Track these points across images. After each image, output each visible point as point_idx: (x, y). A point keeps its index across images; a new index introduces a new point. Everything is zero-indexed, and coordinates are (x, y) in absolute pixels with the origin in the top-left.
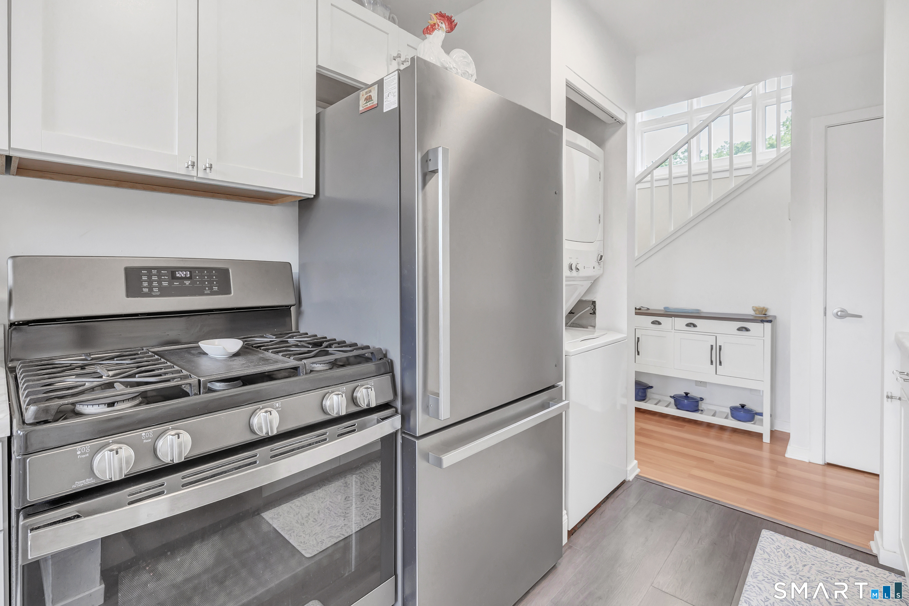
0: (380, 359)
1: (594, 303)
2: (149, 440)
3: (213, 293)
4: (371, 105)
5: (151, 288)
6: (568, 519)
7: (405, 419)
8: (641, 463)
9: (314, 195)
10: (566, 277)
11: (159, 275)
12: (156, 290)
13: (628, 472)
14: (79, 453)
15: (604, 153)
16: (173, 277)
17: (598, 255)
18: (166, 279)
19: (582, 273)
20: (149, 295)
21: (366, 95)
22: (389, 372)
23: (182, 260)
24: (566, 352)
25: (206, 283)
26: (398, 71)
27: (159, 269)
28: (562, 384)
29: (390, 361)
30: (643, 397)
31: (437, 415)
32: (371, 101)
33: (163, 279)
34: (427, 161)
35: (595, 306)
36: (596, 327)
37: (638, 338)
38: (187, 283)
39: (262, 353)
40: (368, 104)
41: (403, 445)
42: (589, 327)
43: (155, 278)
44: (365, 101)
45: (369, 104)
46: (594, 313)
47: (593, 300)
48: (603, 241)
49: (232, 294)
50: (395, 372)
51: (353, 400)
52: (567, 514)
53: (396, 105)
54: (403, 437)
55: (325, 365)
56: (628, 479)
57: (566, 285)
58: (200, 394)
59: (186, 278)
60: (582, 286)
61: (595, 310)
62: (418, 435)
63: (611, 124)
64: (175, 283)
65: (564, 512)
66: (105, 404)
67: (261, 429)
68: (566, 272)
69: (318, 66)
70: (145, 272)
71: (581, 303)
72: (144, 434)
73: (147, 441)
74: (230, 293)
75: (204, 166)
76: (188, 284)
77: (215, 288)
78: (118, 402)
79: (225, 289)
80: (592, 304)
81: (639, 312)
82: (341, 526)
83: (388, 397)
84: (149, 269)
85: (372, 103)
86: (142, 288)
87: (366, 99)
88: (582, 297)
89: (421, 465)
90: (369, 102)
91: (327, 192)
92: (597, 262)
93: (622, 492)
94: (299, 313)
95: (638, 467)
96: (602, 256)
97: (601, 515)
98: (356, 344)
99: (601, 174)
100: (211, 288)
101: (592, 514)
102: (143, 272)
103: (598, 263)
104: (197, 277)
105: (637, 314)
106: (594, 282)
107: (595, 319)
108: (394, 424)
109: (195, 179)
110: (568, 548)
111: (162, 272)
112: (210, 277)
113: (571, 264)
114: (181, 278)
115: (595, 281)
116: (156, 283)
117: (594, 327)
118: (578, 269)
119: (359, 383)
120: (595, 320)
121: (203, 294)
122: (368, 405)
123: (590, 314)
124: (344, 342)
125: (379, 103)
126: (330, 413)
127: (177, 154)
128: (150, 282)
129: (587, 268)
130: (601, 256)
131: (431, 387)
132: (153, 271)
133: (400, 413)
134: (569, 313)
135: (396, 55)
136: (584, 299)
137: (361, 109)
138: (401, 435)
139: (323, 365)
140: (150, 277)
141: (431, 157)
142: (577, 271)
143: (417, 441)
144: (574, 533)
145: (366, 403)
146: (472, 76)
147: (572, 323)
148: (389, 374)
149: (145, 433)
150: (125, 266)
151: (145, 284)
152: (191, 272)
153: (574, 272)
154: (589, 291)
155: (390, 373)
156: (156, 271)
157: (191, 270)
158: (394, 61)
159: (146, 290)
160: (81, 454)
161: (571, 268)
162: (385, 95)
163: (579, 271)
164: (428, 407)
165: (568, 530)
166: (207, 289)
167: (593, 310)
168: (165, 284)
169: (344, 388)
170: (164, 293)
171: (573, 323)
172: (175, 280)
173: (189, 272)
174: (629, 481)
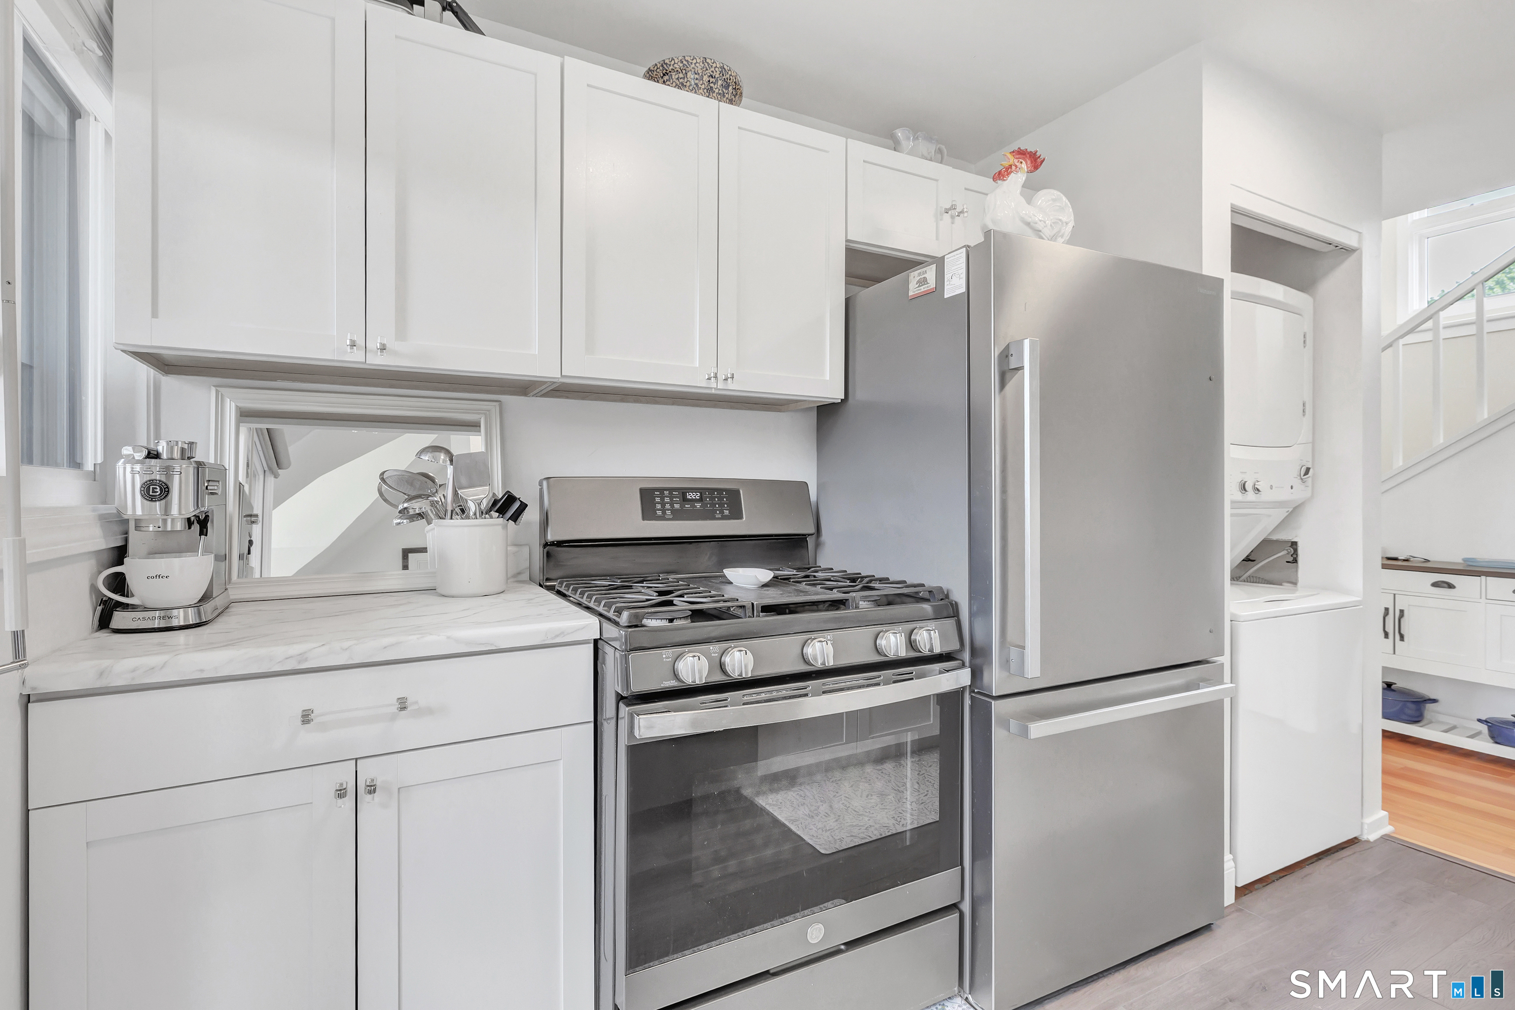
0: (942, 599)
1: (1294, 544)
2: (717, 655)
3: (724, 518)
4: (926, 289)
5: (664, 511)
6: (1236, 868)
7: (976, 674)
8: (1393, 818)
9: (841, 400)
10: (1233, 502)
11: (671, 497)
12: (668, 512)
13: (1366, 827)
14: (664, 656)
15: (1314, 301)
16: (685, 499)
17: (1300, 467)
18: (677, 501)
19: (1267, 495)
20: (663, 518)
21: (919, 278)
22: (953, 615)
23: (693, 480)
24: (1232, 615)
25: (717, 506)
26: (967, 249)
27: (671, 490)
28: (1225, 659)
29: (954, 603)
30: (1418, 717)
31: (1021, 673)
32: (926, 284)
33: (675, 501)
34: (1007, 356)
35: (1296, 551)
36: (1299, 584)
37: (1402, 612)
38: (698, 505)
39: (794, 585)
40: (922, 287)
41: (972, 707)
42: (1284, 584)
43: (667, 500)
44: (917, 284)
45: (924, 288)
46: (1295, 561)
47: (1292, 540)
48: (1311, 445)
49: (744, 519)
50: (961, 617)
51: (911, 644)
52: (1235, 860)
53: (963, 289)
54: (972, 698)
55: (870, 603)
56: (1365, 837)
57: (1232, 515)
58: (754, 617)
59: (696, 500)
60: (1270, 516)
61: (1297, 556)
62: (995, 694)
63: (1327, 252)
64: (686, 506)
65: (1228, 857)
66: (667, 619)
67: (816, 659)
68: (1231, 492)
69: (847, 241)
70: (658, 493)
71: (1266, 545)
72: (711, 648)
73: (714, 655)
74: (741, 518)
75: (724, 376)
76: (699, 507)
77: (726, 512)
78: (676, 618)
79: (736, 513)
80: (1290, 547)
81: (1392, 563)
82: (866, 826)
83: (954, 646)
84: (661, 490)
85: (928, 287)
86: (655, 510)
87: (918, 282)
88: (1270, 534)
89: (997, 734)
90: (922, 285)
91: (860, 394)
92: (1299, 478)
93: (1350, 855)
94: (818, 545)
95: (1390, 824)
96: (1308, 470)
97: (1302, 878)
98: (905, 582)
99: (1307, 336)
100: (722, 512)
101: (1286, 875)
102: (656, 493)
103: (1300, 481)
104: (708, 499)
105: (1384, 566)
106: (1295, 512)
107: (1297, 571)
108: (962, 678)
109: (713, 391)
110: (1236, 910)
111: (674, 493)
112: (720, 499)
113: (1243, 482)
114: (692, 500)
115: (1295, 509)
116: (669, 505)
117: (1295, 583)
118: (1258, 490)
119: (918, 625)
120: (1297, 574)
121: (714, 518)
122: (931, 650)
123: (1287, 562)
124: (888, 579)
125: (937, 286)
126: (886, 653)
127: (698, 366)
128: (663, 504)
129: (1276, 487)
130: (1307, 468)
131: (1011, 636)
132: (665, 492)
133: (968, 665)
134: (1243, 560)
135: (948, 206)
136: (1274, 537)
137: (911, 293)
138: (970, 694)
139: (868, 603)
140: (662, 499)
141: (1012, 351)
142: (1257, 492)
143: (993, 702)
144: (1247, 894)
145: (928, 647)
146: (1067, 224)
147: (1249, 576)
148: (952, 618)
149: (713, 647)
150: (640, 487)
151: (659, 506)
152: (701, 494)
153: (1251, 496)
154: (1283, 524)
155: (955, 618)
156: (668, 492)
157: (701, 491)
158: (946, 214)
159: (659, 513)
160: (667, 658)
161: (1244, 488)
162: (947, 276)
163: (1260, 493)
164: (1008, 661)
165: (1236, 886)
166: (718, 512)
167: (1292, 556)
168: (677, 506)
169: (900, 628)
170: (678, 515)
171: (1253, 577)
172: (686, 503)
173: (699, 494)
174: (1368, 841)
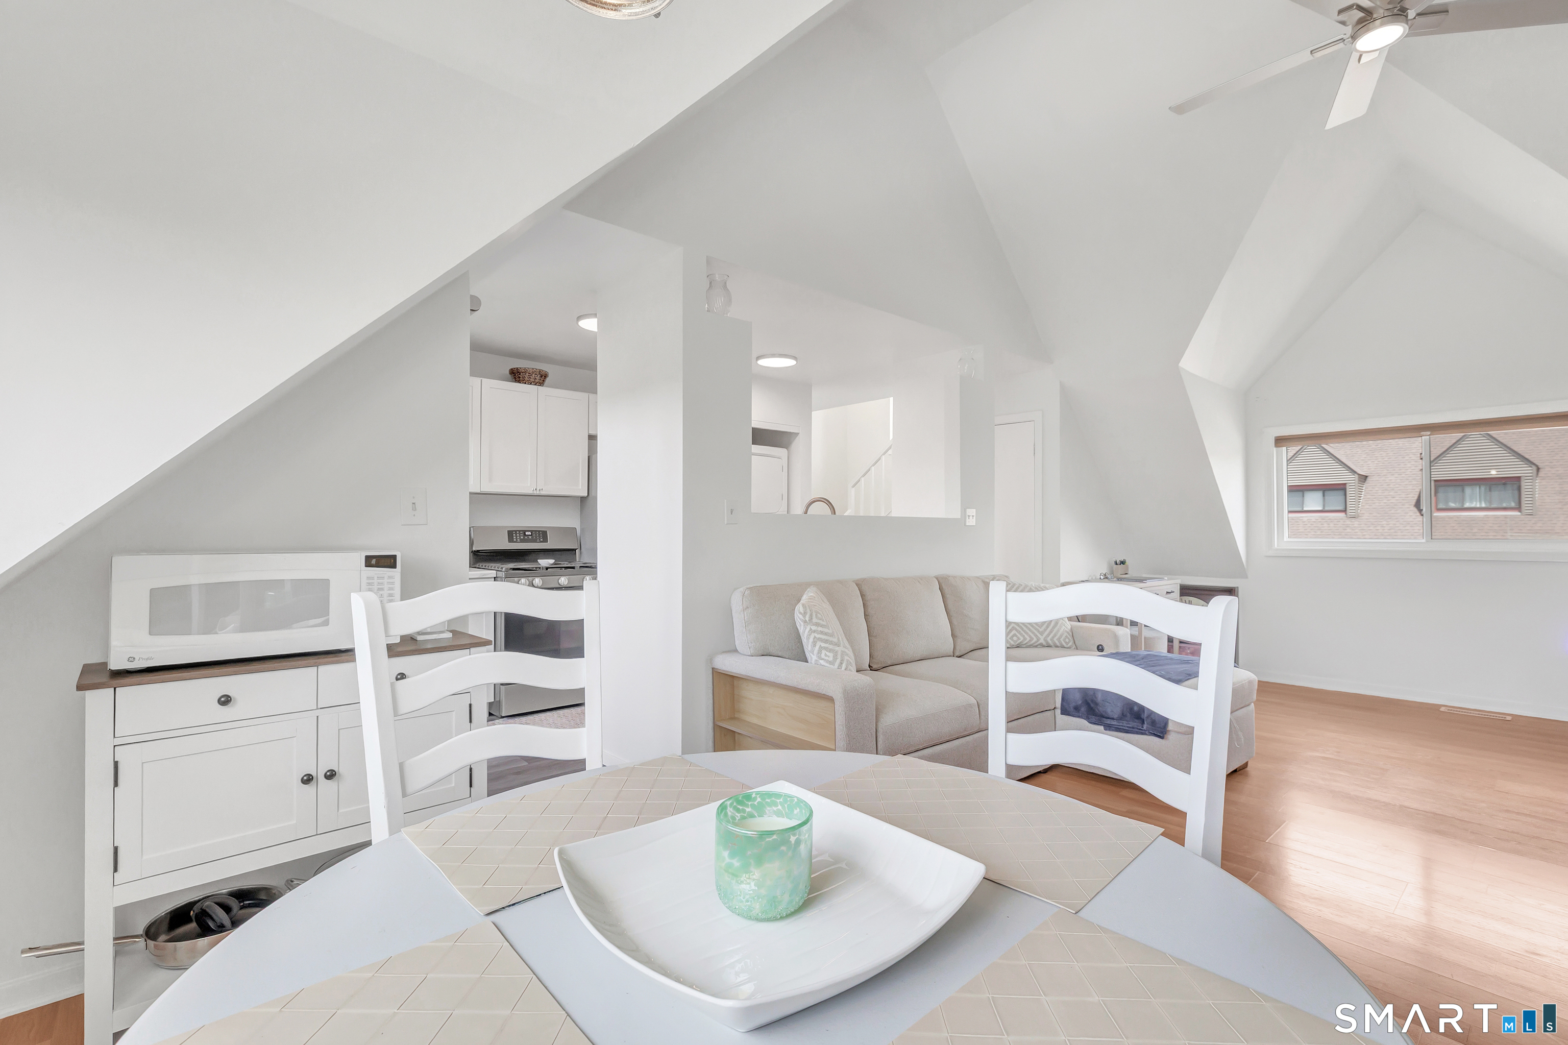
5: (516, 539)
9: (586, 496)
11: (520, 534)
12: (519, 540)
15: (788, 452)
16: (525, 534)
20: (517, 542)
23: (528, 527)
25: (538, 537)
27: (519, 531)
38: (530, 537)
43: (518, 535)
49: (549, 543)
59: (530, 535)
74: (547, 541)
75: (539, 489)
77: (542, 540)
79: (545, 540)
86: (513, 539)
91: (593, 494)
94: (580, 552)
99: (784, 467)
100: (540, 540)
102: (514, 532)
104: (534, 535)
109: (535, 494)
111: (521, 532)
112: (539, 534)
114: (528, 535)
121: (535, 542)
132: (517, 532)
140: (516, 535)
150: (508, 530)
151: (515, 537)
157: (531, 531)
159: (515, 540)
166: (537, 540)
168: (522, 537)
170: (522, 541)
172: (525, 536)
173: (531, 533)
